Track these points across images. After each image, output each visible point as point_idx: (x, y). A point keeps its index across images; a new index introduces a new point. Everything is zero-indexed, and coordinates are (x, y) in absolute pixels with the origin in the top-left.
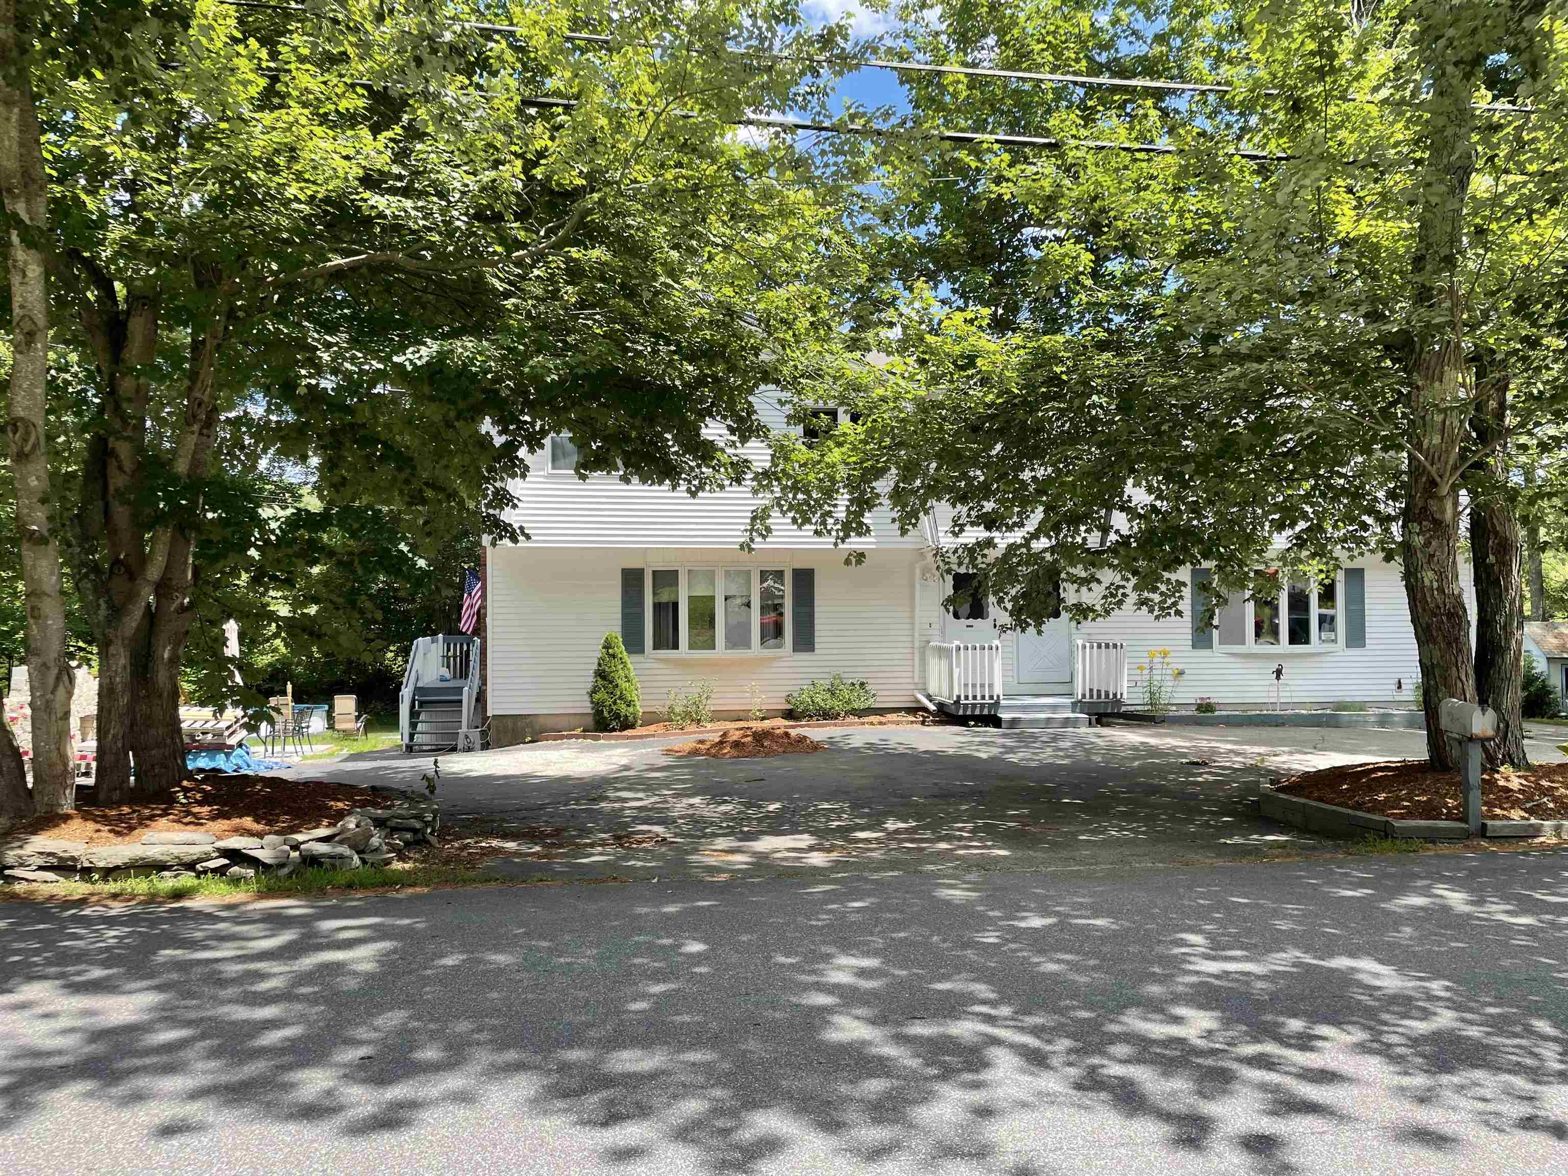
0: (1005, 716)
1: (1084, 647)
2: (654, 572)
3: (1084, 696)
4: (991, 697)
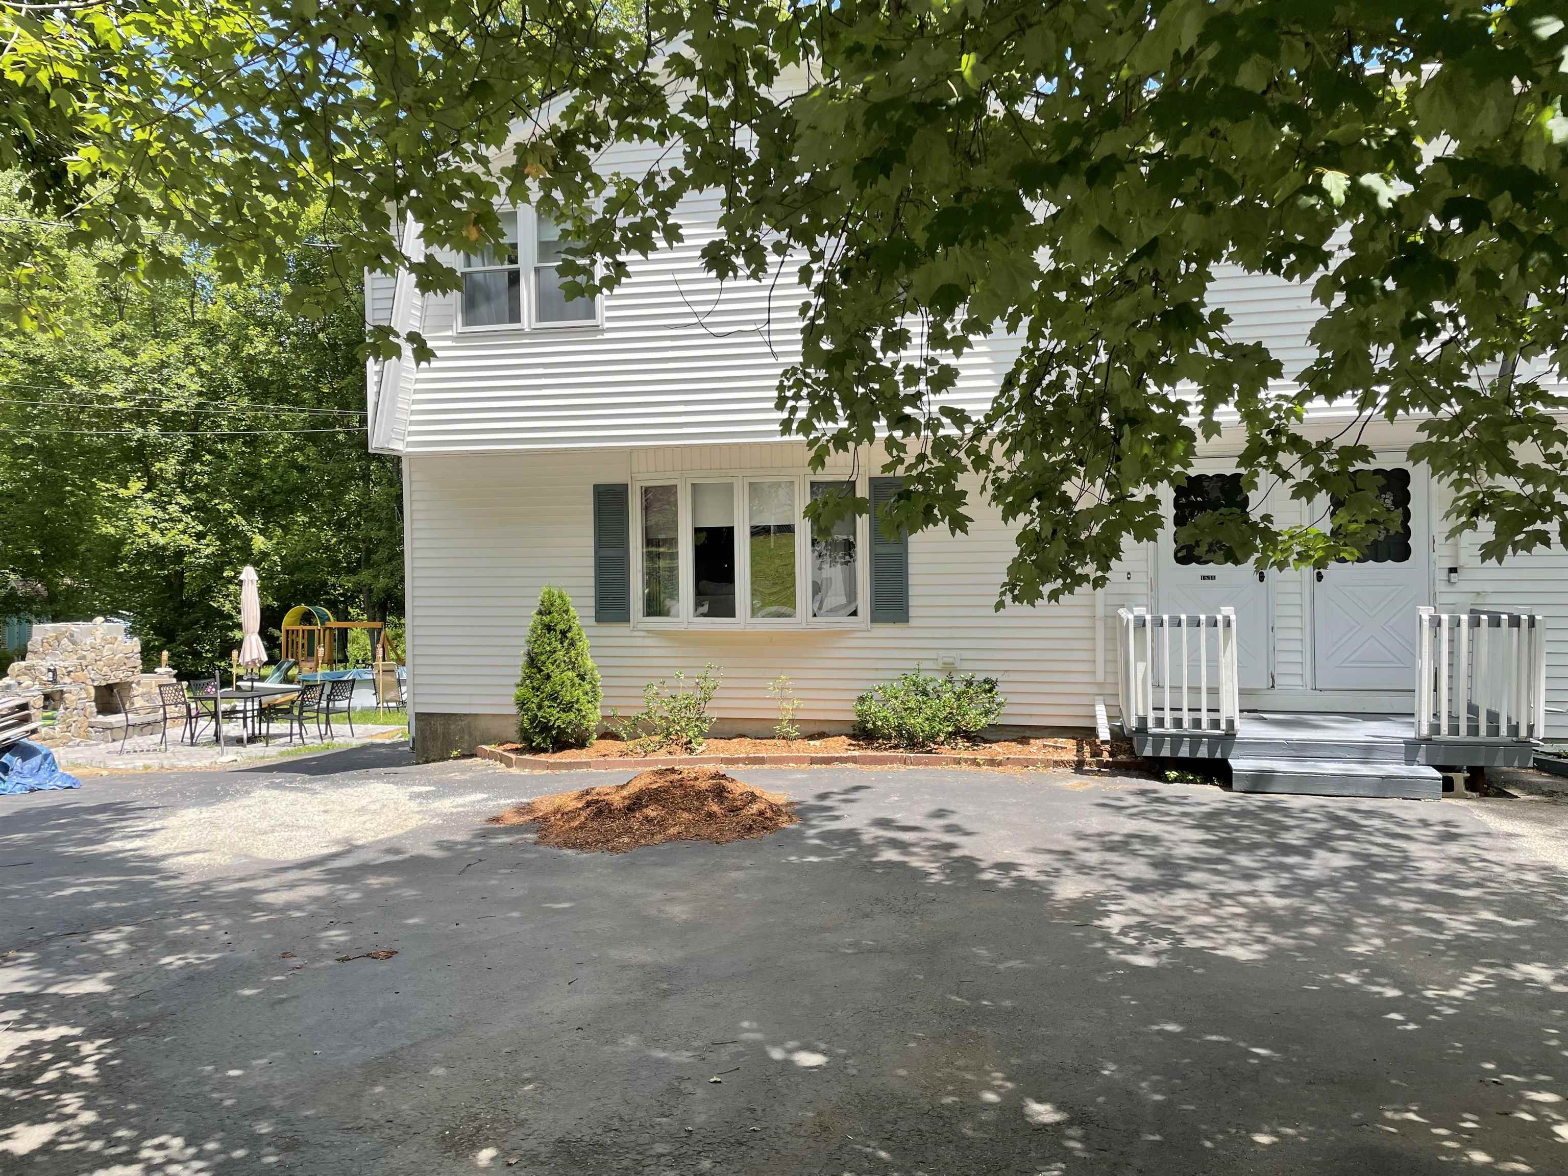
0: (1239, 764)
1: (1436, 623)
2: (646, 491)
3: (1436, 729)
4: (1215, 724)
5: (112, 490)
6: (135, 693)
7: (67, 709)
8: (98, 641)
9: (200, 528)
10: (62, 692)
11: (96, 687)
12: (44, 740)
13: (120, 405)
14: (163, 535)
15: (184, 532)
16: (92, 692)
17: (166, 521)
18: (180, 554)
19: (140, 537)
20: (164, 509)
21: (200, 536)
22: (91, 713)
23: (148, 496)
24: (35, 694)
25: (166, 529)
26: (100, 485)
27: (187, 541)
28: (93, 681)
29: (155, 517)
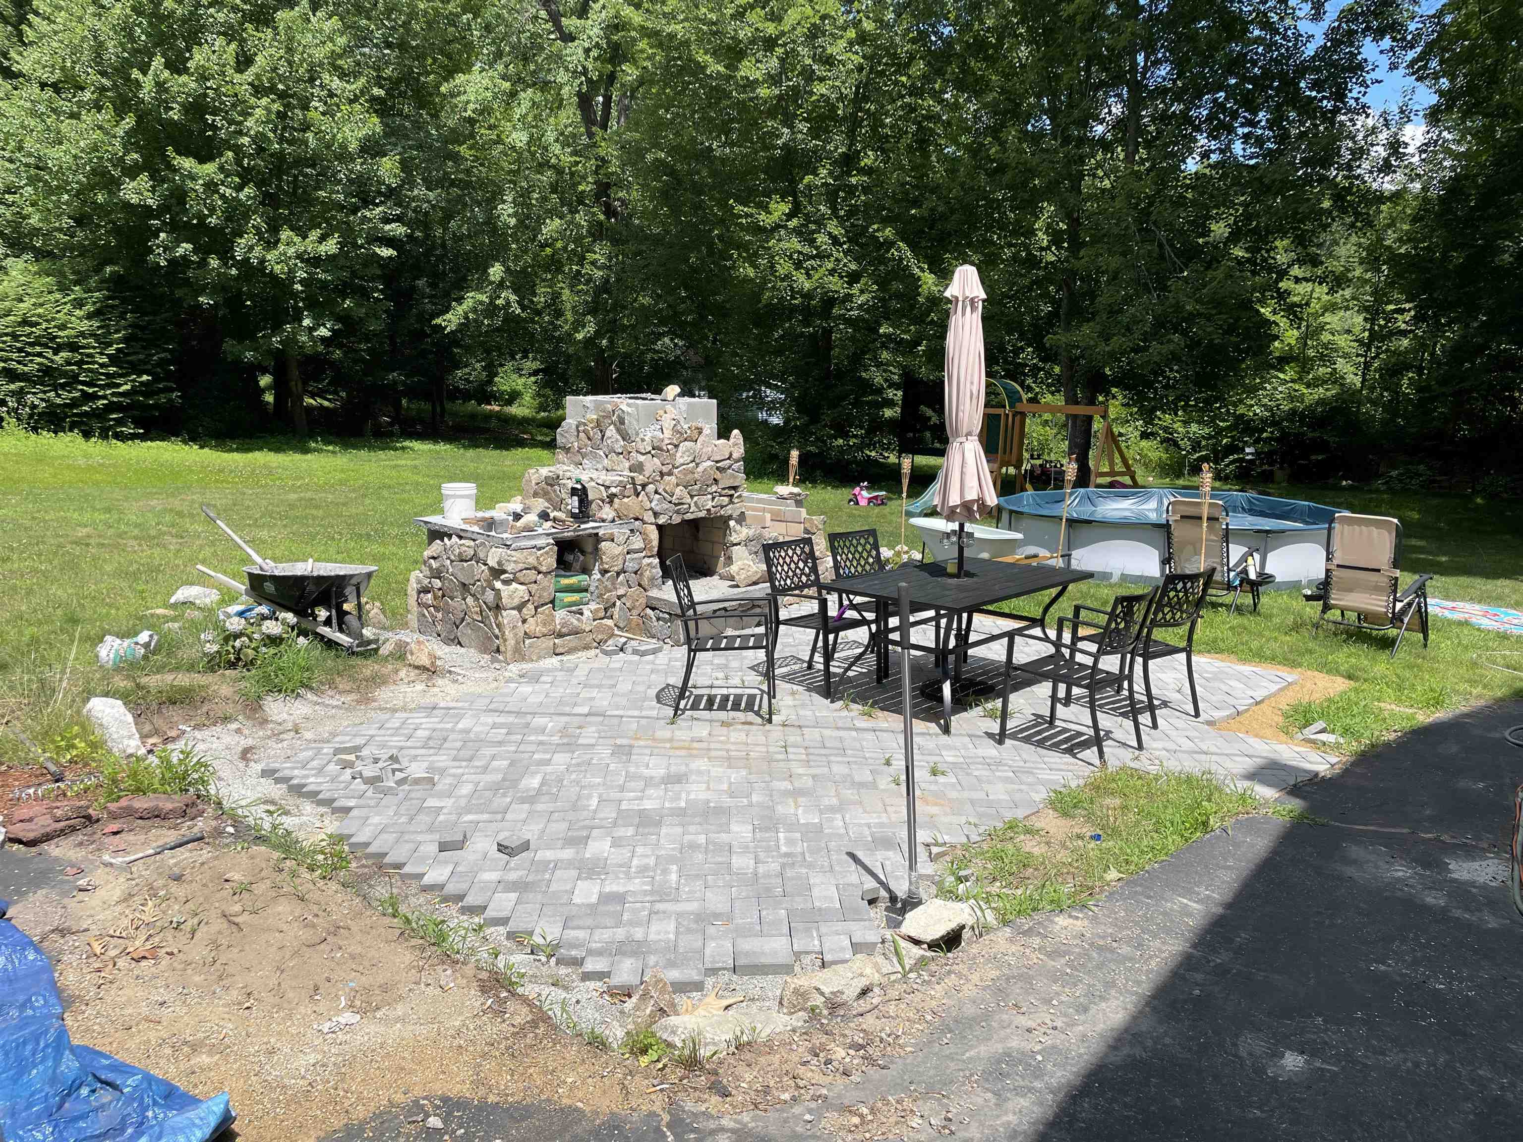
5: (751, 216)
6: (734, 538)
7: (604, 572)
8: (668, 433)
9: (853, 266)
10: (597, 539)
11: (660, 528)
12: (561, 635)
13: (763, 92)
14: (809, 276)
15: (832, 272)
16: (654, 535)
17: (813, 257)
18: (829, 302)
19: (783, 280)
20: (812, 242)
21: (853, 278)
22: (652, 579)
23: (793, 223)
24: (541, 542)
25: (813, 268)
26: (739, 209)
27: (836, 284)
28: (656, 514)
29: (800, 253)
